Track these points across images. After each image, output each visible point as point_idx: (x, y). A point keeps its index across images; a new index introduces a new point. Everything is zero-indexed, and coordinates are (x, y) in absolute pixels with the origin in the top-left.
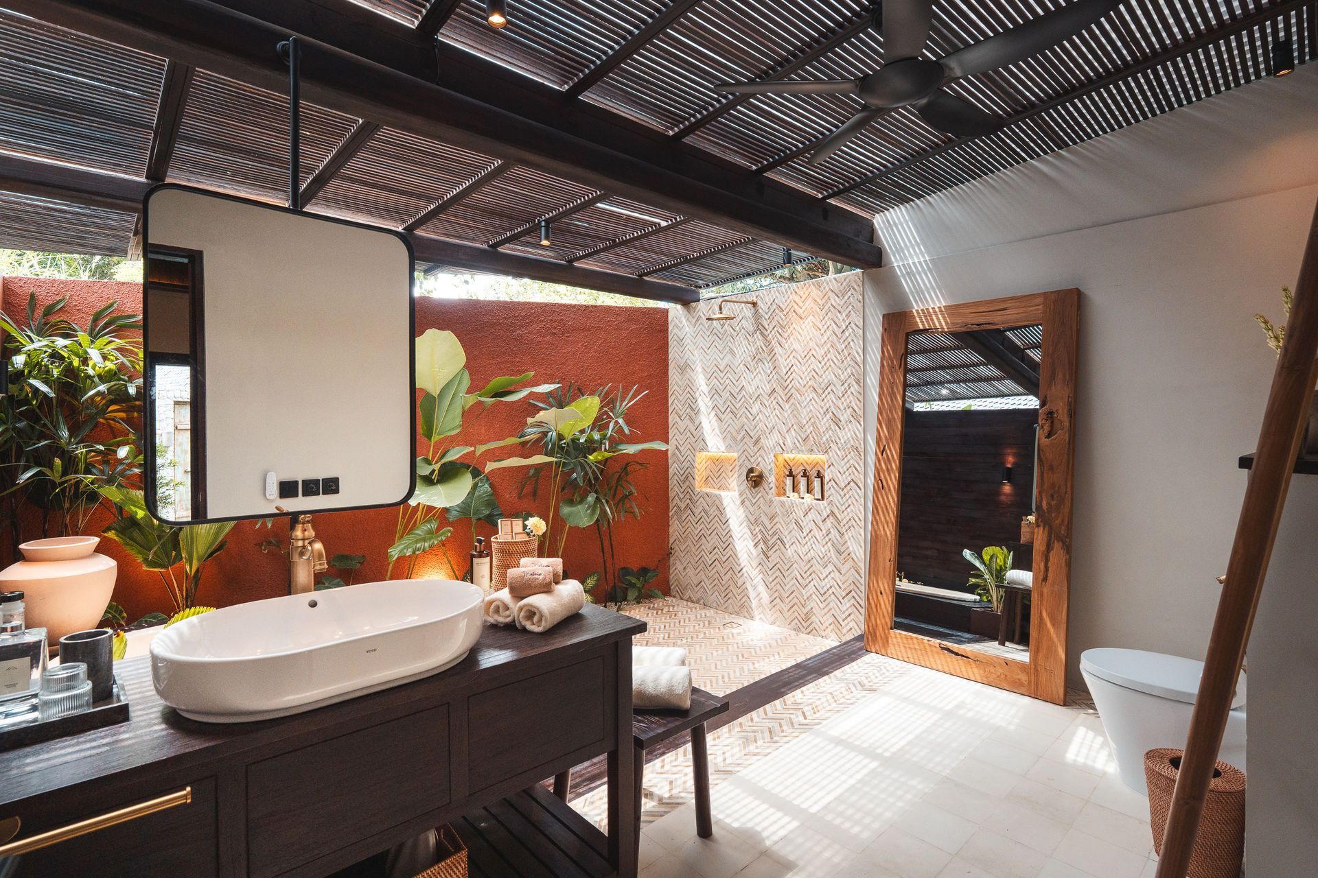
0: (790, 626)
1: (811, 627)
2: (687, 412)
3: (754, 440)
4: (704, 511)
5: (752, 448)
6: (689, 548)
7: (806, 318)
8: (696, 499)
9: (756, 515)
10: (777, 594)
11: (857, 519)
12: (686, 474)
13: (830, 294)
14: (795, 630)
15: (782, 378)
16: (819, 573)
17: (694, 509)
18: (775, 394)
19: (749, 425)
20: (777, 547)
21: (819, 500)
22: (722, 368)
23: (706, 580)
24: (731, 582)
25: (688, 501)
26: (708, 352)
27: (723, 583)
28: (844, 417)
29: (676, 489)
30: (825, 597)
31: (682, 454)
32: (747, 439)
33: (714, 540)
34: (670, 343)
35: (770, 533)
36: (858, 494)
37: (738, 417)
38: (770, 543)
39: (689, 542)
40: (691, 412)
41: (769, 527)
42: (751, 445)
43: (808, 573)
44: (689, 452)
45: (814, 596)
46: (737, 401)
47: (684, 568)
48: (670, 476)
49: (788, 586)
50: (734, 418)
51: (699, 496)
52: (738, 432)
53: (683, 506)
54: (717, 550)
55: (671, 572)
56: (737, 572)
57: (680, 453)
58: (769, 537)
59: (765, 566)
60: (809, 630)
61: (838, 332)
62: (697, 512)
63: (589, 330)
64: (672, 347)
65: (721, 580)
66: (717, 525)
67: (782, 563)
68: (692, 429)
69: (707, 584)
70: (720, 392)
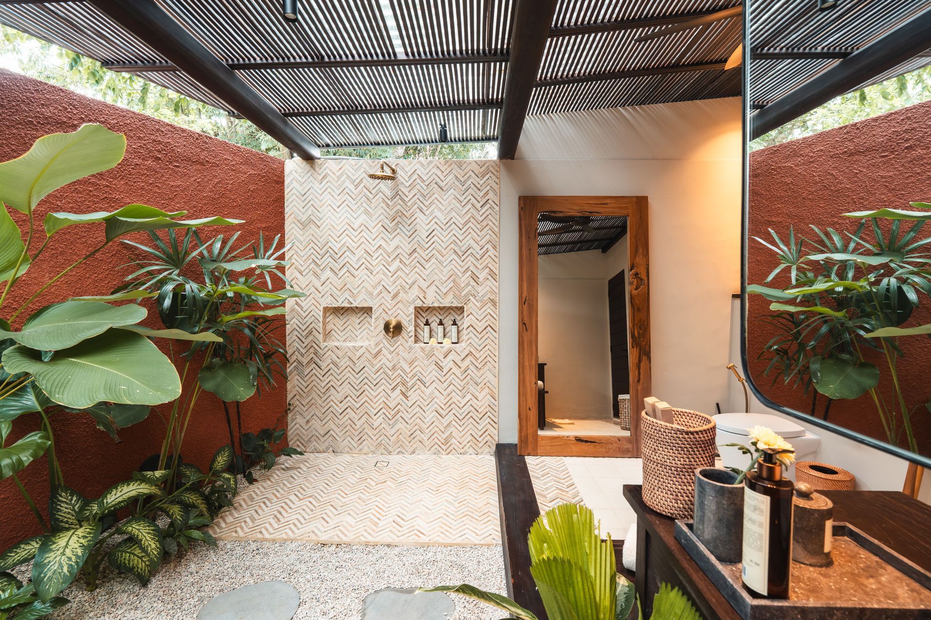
0: (430, 452)
1: (451, 448)
2: (311, 267)
3: (392, 295)
4: (333, 363)
5: (390, 302)
6: (313, 401)
7: (448, 191)
8: (322, 352)
9: (395, 362)
10: (417, 427)
11: (492, 355)
12: (309, 329)
13: (471, 173)
14: (435, 454)
15: (423, 240)
16: (457, 403)
17: (320, 363)
18: (416, 254)
19: (387, 281)
20: (416, 387)
21: (456, 343)
22: (355, 227)
23: (335, 428)
24: (366, 425)
25: (313, 355)
26: (338, 210)
27: (356, 428)
28: (482, 276)
29: (296, 345)
30: (463, 422)
31: (304, 309)
32: (385, 293)
33: (346, 389)
34: (286, 197)
35: (409, 376)
36: (494, 336)
37: (374, 273)
38: (410, 384)
39: (314, 395)
40: (315, 267)
41: (408, 370)
42: (389, 299)
43: (448, 405)
44: (313, 307)
45: (454, 423)
46: (374, 258)
47: (308, 422)
48: (288, 332)
49: (428, 419)
50: (369, 274)
51: (326, 349)
52: (375, 287)
53: (305, 361)
54: (349, 398)
55: (289, 428)
56: (372, 415)
57: (302, 308)
58: (408, 380)
59: (404, 405)
60: (448, 451)
61: (478, 206)
62: (323, 365)
63: (202, 164)
64: (290, 200)
65: (353, 425)
66: (349, 374)
67: (422, 400)
68: (318, 284)
69: (337, 432)
70: (353, 250)
